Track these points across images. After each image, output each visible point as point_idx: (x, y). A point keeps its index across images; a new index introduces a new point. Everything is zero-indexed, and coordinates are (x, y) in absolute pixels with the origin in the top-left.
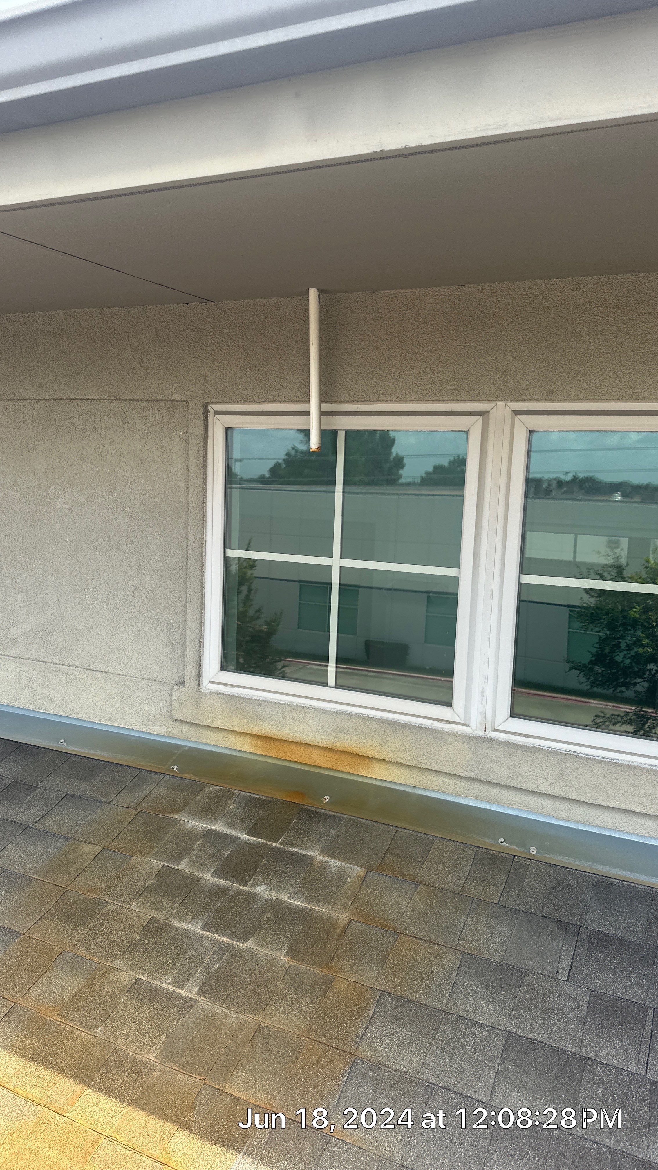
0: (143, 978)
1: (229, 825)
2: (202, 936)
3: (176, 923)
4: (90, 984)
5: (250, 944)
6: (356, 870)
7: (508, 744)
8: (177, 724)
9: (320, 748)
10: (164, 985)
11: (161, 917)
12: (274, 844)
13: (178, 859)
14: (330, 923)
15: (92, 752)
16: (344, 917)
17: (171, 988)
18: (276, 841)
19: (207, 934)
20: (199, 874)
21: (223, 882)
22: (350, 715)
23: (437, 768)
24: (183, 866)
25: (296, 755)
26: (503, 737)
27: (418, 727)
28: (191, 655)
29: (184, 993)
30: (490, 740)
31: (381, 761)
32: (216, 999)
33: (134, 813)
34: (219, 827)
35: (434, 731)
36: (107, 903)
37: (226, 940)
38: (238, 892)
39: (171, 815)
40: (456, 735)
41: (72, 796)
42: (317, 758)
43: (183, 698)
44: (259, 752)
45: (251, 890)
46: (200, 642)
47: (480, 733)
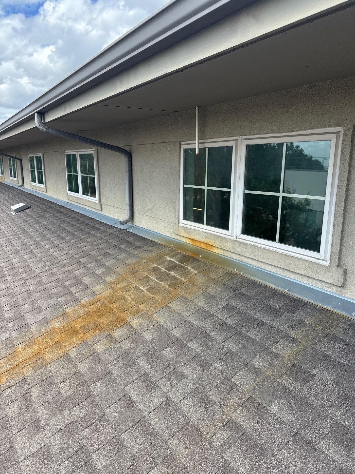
0: (138, 285)
1: (175, 260)
2: (154, 280)
3: (151, 277)
5: (162, 283)
6: (196, 272)
7: (240, 242)
8: (176, 235)
9: (204, 243)
10: (141, 287)
11: (149, 275)
12: (182, 265)
13: (159, 265)
14: (181, 281)
16: (185, 281)
17: (142, 288)
19: (155, 280)
20: (162, 268)
21: (166, 271)
23: (226, 249)
24: (160, 267)
25: (199, 244)
27: (222, 237)
29: (143, 289)
30: (237, 241)
31: (216, 247)
32: (148, 291)
33: (158, 255)
34: (173, 260)
35: (225, 238)
36: (140, 271)
37: (158, 281)
38: (167, 273)
39: (165, 256)
40: (230, 239)
41: (148, 250)
42: (203, 246)
43: (176, 227)
44: (191, 244)
45: (170, 273)
47: (235, 239)
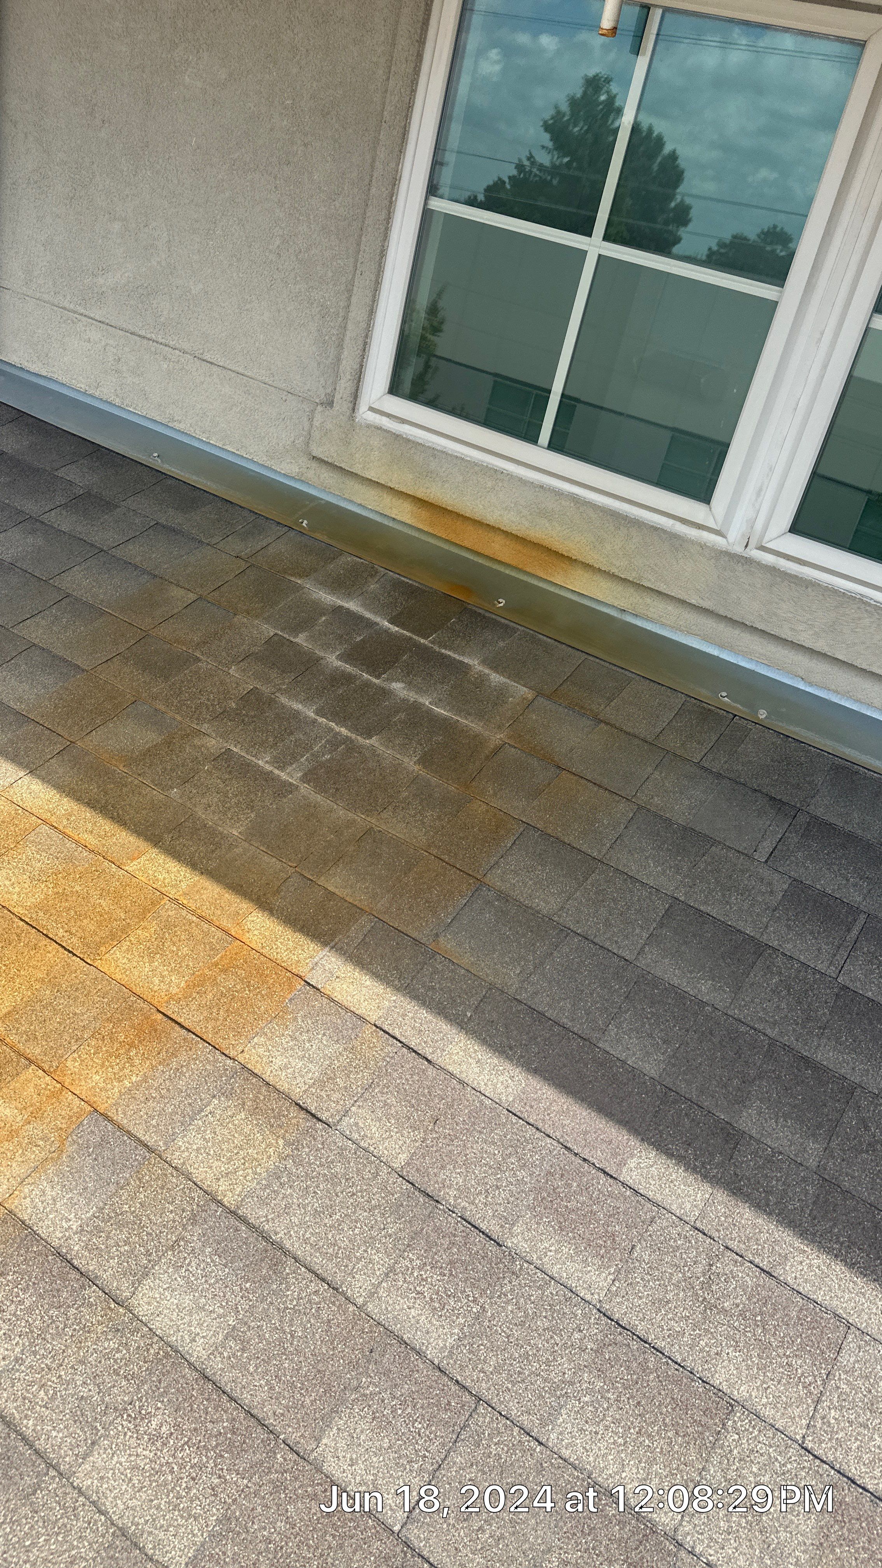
0: (235, 749)
1: (364, 605)
2: (314, 721)
3: (284, 700)
4: (169, 743)
5: (374, 741)
6: (523, 691)
7: (773, 570)
8: (314, 465)
10: (260, 763)
11: (266, 689)
12: (422, 641)
13: (296, 629)
14: (477, 741)
15: (194, 478)
16: (497, 737)
17: (268, 767)
18: (426, 637)
19: (321, 720)
20: (322, 654)
21: (349, 668)
22: (559, 494)
24: (301, 639)
25: (471, 538)
26: (769, 559)
27: (652, 526)
28: (348, 364)
29: (283, 776)
30: (749, 561)
31: (588, 567)
32: (321, 788)
33: (244, 565)
34: (352, 605)
35: (674, 536)
36: (198, 660)
37: (344, 731)
38: (367, 684)
39: (293, 579)
40: (703, 546)
41: (164, 527)
42: (499, 548)
43: (329, 426)
44: (421, 526)
45: (385, 685)
46: (365, 344)
47: (738, 549)
